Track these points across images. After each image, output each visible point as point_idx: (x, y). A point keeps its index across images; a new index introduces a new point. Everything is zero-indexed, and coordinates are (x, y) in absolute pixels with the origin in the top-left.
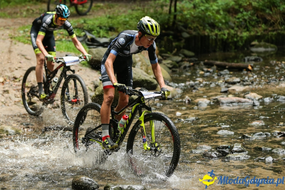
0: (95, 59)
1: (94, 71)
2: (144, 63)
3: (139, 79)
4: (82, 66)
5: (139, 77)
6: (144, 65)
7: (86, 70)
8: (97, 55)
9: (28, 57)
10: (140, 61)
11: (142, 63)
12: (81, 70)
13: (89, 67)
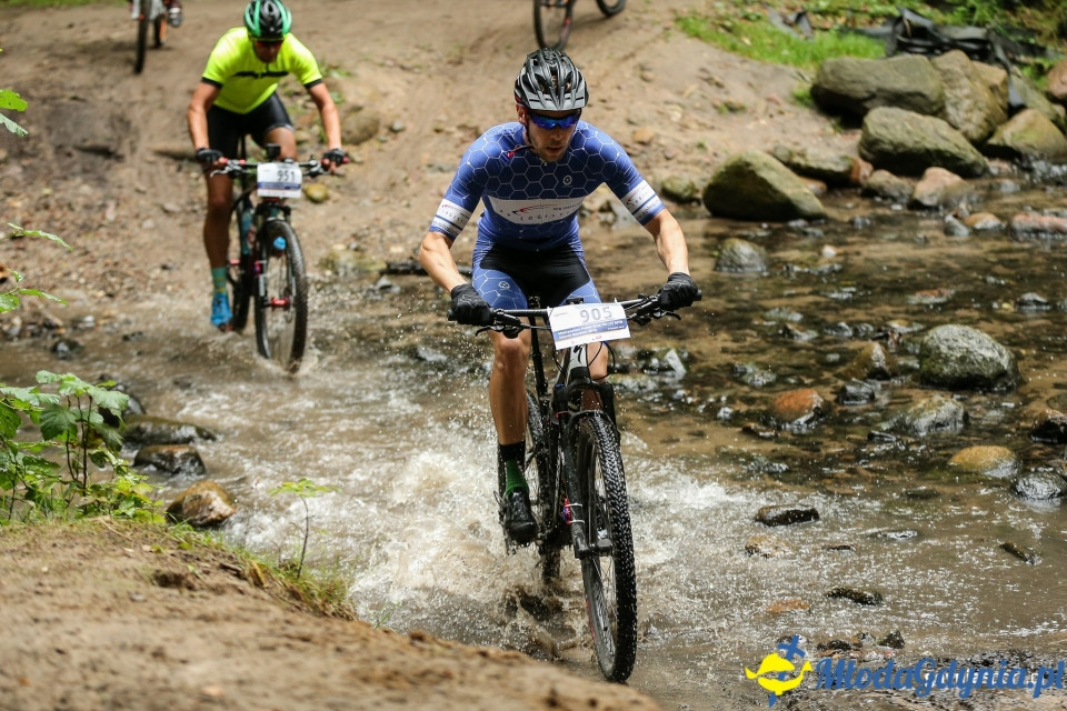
0: (826, 86)
1: (822, 119)
2: (980, 105)
3: (918, 146)
4: (792, 103)
5: (916, 142)
6: (980, 110)
7: (797, 114)
8: (831, 78)
9: (649, 75)
10: (967, 97)
11: (975, 103)
12: (781, 113)
13: (811, 108)
